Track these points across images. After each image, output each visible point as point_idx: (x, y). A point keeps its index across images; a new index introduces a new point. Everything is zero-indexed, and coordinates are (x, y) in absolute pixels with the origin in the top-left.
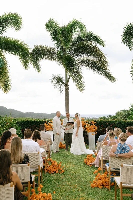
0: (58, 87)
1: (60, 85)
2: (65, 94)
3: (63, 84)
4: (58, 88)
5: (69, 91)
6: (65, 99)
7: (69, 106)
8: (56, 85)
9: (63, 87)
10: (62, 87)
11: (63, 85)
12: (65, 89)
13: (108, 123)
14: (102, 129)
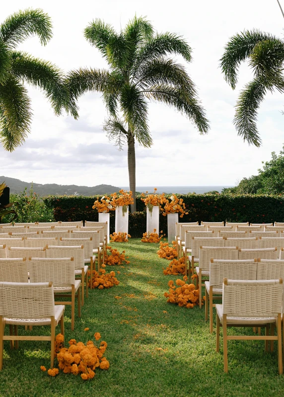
0: (116, 137)
1: (119, 135)
2: (129, 151)
3: (125, 132)
4: (115, 140)
5: (135, 144)
6: (129, 158)
7: (135, 172)
8: (112, 134)
9: (124, 139)
10: (122, 138)
11: (125, 135)
12: (128, 142)
13: (204, 200)
14: (192, 210)
